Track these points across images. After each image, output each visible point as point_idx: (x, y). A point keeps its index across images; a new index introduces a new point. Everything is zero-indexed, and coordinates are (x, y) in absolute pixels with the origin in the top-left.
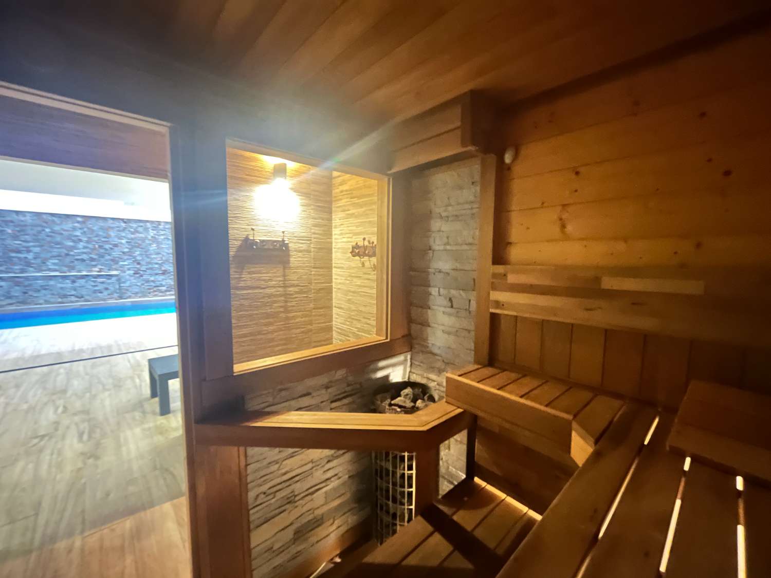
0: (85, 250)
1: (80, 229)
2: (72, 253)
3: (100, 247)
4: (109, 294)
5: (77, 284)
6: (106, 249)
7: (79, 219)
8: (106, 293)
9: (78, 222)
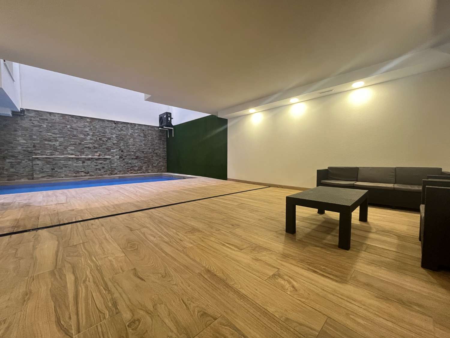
0: (91, 141)
1: (89, 127)
2: (83, 143)
3: (100, 139)
4: (104, 172)
5: (85, 164)
6: (103, 141)
7: (88, 120)
8: (102, 171)
9: (87, 122)
